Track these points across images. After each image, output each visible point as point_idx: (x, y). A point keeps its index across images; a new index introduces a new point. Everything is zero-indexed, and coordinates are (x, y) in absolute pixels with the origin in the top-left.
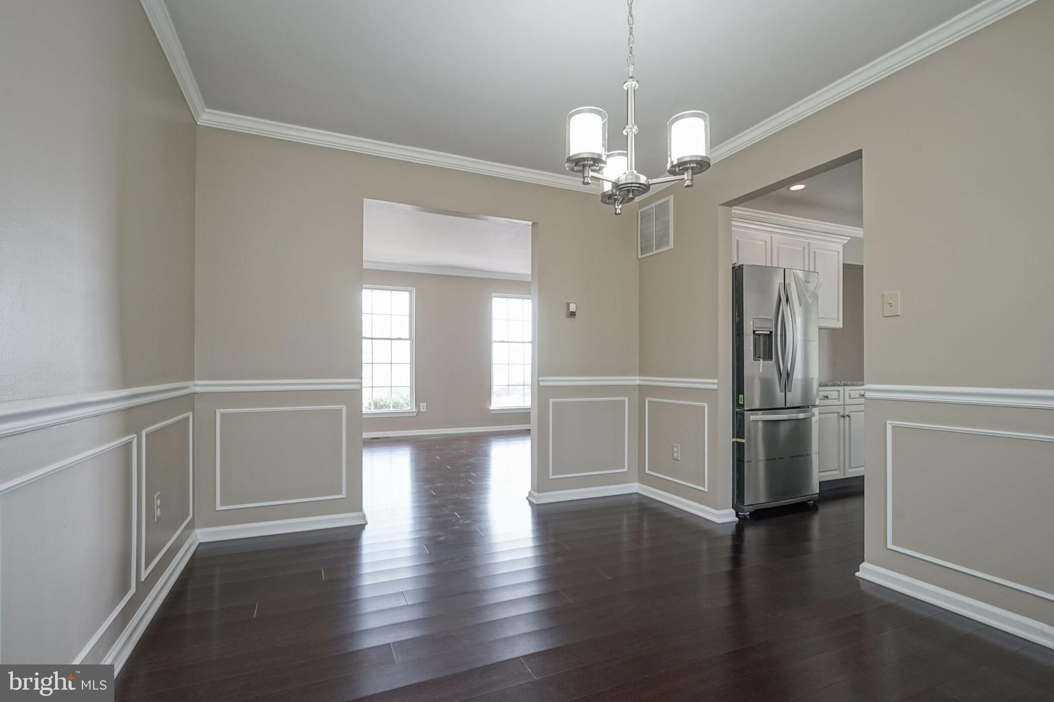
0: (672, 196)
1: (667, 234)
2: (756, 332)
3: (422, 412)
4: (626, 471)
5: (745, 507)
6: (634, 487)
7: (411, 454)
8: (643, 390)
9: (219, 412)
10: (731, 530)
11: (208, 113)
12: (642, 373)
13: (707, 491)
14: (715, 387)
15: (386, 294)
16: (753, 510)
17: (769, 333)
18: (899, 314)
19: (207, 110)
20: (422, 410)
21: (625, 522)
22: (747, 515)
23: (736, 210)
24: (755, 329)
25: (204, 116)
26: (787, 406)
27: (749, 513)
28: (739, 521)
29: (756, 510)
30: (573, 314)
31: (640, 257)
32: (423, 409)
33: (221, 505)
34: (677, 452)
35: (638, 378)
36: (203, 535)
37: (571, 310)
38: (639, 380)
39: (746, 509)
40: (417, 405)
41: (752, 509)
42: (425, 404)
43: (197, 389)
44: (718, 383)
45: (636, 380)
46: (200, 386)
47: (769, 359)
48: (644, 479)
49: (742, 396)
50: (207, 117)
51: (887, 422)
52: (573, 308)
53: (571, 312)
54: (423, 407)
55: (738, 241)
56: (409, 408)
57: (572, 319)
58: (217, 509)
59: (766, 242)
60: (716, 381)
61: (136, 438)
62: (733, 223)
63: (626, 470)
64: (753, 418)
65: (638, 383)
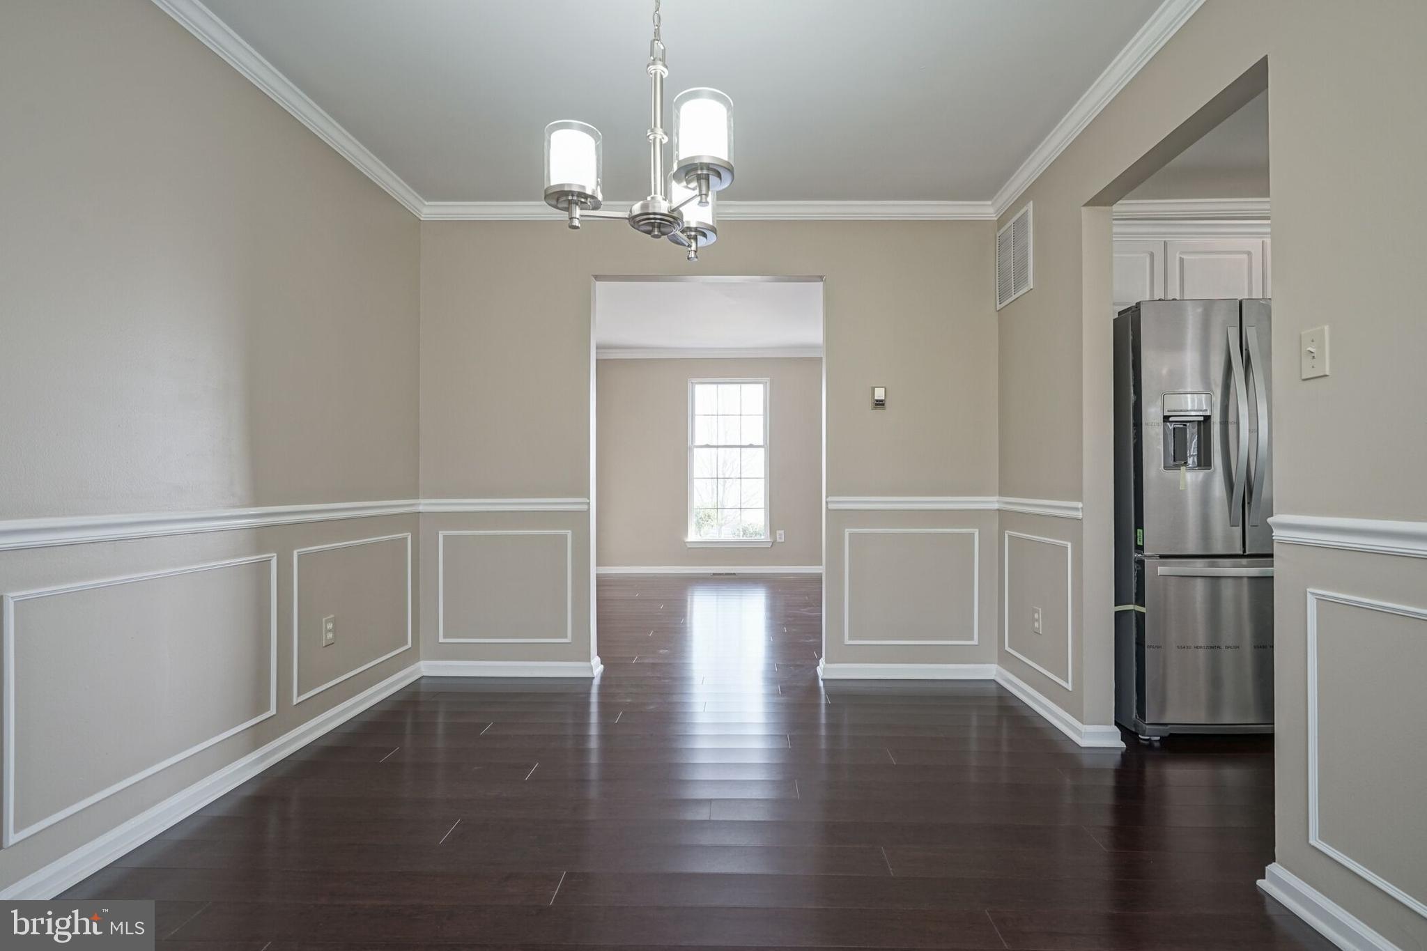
0: (1031, 202)
1: (1025, 266)
2: (1171, 419)
3: (779, 542)
4: (977, 644)
5: (1147, 727)
6: (990, 671)
7: (767, 597)
8: (1005, 517)
9: (441, 534)
10: (1113, 762)
11: (428, 206)
12: (1002, 492)
13: (1070, 689)
14: (1079, 515)
15: (734, 388)
16: (1167, 735)
17: (1202, 419)
18: (1327, 374)
19: (426, 203)
20: (778, 540)
21: (974, 722)
22: (1156, 741)
23: (1121, 207)
24: (1167, 414)
25: (425, 210)
26: (1247, 553)
27: (1159, 738)
28: (1127, 749)
29: (1171, 735)
30: (880, 404)
31: (999, 307)
32: (780, 538)
33: (445, 637)
34: (1038, 620)
35: (996, 498)
36: (427, 668)
37: (876, 398)
38: (998, 502)
39: (1149, 729)
40: (773, 532)
41: (1166, 731)
42: (782, 532)
43: (421, 508)
44: (1082, 508)
45: (993, 502)
46: (424, 505)
47: (1204, 466)
48: (1005, 659)
49: (1141, 531)
50: (429, 211)
51: (1308, 590)
52: (880, 394)
53: (877, 401)
54: (780, 535)
55: (1182, 260)
56: (763, 537)
57: (879, 411)
58: (440, 641)
59: (1249, 253)
60: (1080, 505)
61: (275, 558)
62: (1115, 229)
63: (975, 642)
64: (1162, 570)
65: (996, 506)
